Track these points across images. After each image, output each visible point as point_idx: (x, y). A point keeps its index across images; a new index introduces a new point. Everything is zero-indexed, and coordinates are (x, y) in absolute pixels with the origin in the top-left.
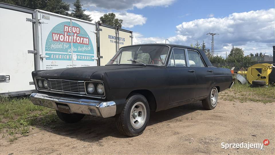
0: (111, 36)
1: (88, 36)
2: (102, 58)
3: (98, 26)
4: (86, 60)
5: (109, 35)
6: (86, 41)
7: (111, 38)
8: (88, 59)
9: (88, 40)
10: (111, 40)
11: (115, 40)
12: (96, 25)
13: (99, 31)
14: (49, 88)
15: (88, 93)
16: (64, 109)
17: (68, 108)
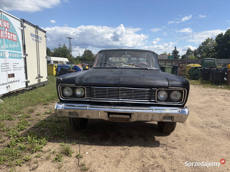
0: (32, 34)
1: (16, 32)
2: (27, 56)
3: (22, 22)
4: (16, 58)
5: (31, 33)
6: (15, 37)
7: (32, 36)
8: (17, 56)
9: (16, 36)
10: (32, 38)
11: (35, 39)
12: (21, 22)
13: (24, 28)
14: (87, 96)
15: (158, 100)
16: (119, 118)
17: (128, 117)
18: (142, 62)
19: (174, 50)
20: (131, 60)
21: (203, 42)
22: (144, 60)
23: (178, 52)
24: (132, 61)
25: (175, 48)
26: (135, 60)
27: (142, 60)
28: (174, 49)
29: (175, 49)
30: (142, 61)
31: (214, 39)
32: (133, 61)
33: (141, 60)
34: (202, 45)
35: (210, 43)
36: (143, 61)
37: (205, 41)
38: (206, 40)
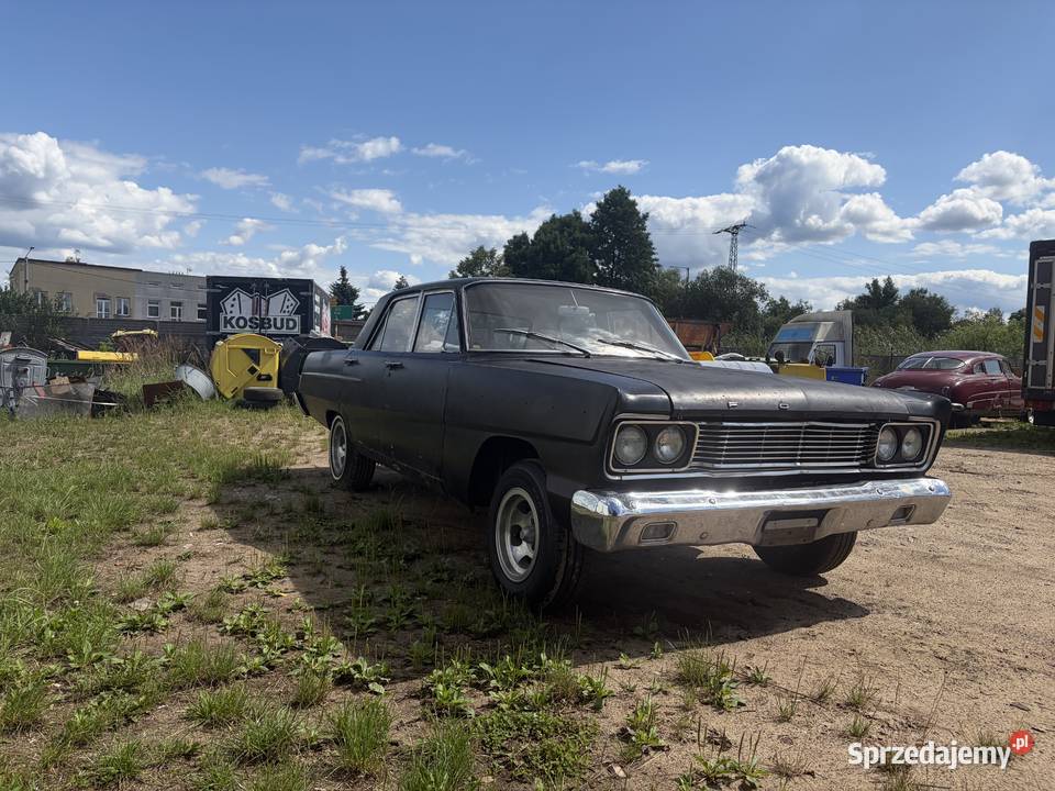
14: (694, 460)
15: (881, 461)
16: (790, 532)
17: (814, 522)
18: (282, 327)
19: (339, 282)
20: (222, 316)
21: (464, 259)
22: (288, 320)
23: (353, 294)
24: (228, 322)
25: (343, 272)
26: (242, 318)
27: (282, 320)
28: (336, 278)
29: (344, 279)
30: (279, 325)
31: (500, 252)
32: (234, 322)
33: (275, 319)
34: (459, 271)
35: (487, 267)
36: (288, 323)
37: (471, 257)
38: (473, 253)
